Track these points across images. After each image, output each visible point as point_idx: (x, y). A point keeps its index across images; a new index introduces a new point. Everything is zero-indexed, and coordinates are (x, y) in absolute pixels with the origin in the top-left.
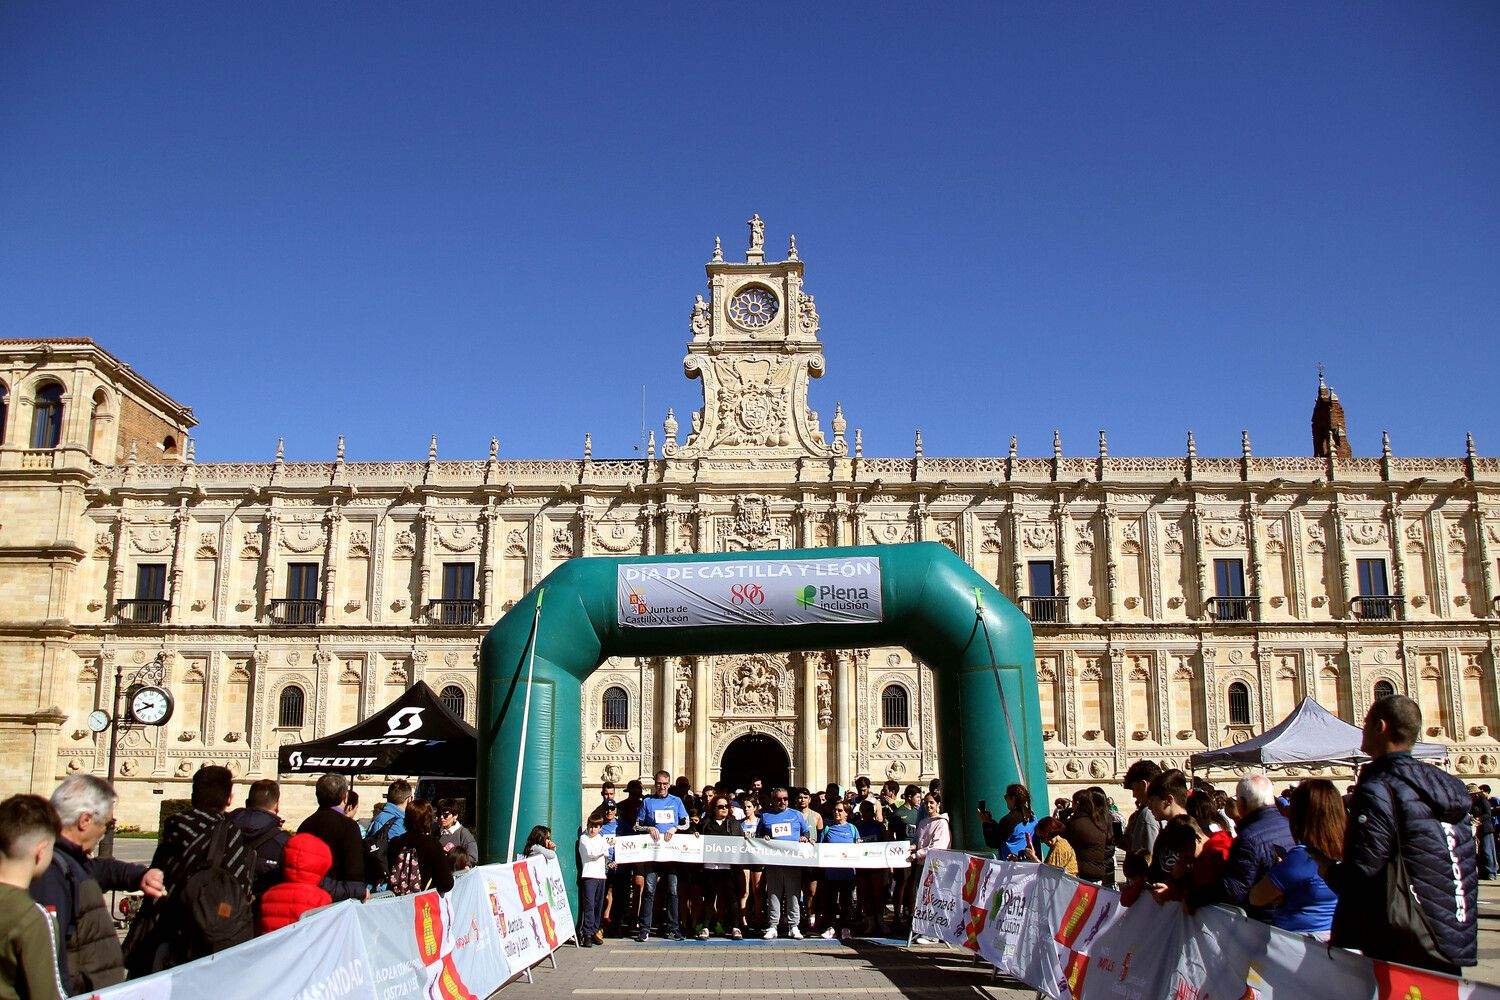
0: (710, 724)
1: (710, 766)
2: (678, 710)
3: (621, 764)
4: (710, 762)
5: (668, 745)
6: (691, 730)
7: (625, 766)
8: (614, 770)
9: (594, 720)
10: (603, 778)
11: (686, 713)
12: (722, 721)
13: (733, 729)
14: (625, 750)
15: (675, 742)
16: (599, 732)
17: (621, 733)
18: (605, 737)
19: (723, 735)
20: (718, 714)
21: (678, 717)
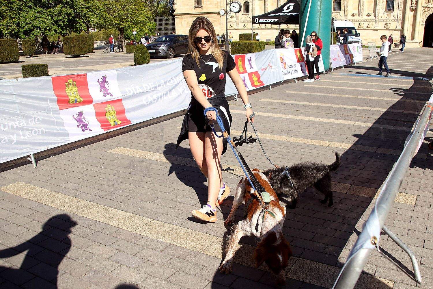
0: (423, 9)
1: (421, 23)
2: (412, 4)
3: (390, 22)
4: (421, 21)
5: (407, 16)
6: (416, 11)
7: (392, 23)
8: (388, 24)
9: (382, 8)
10: (384, 27)
11: (414, 5)
12: (427, 7)
13: (431, 10)
14: (392, 18)
15: (409, 15)
16: (384, 12)
17: (392, 12)
18: (386, 14)
19: (427, 13)
20: (426, 5)
21: (411, 7)
